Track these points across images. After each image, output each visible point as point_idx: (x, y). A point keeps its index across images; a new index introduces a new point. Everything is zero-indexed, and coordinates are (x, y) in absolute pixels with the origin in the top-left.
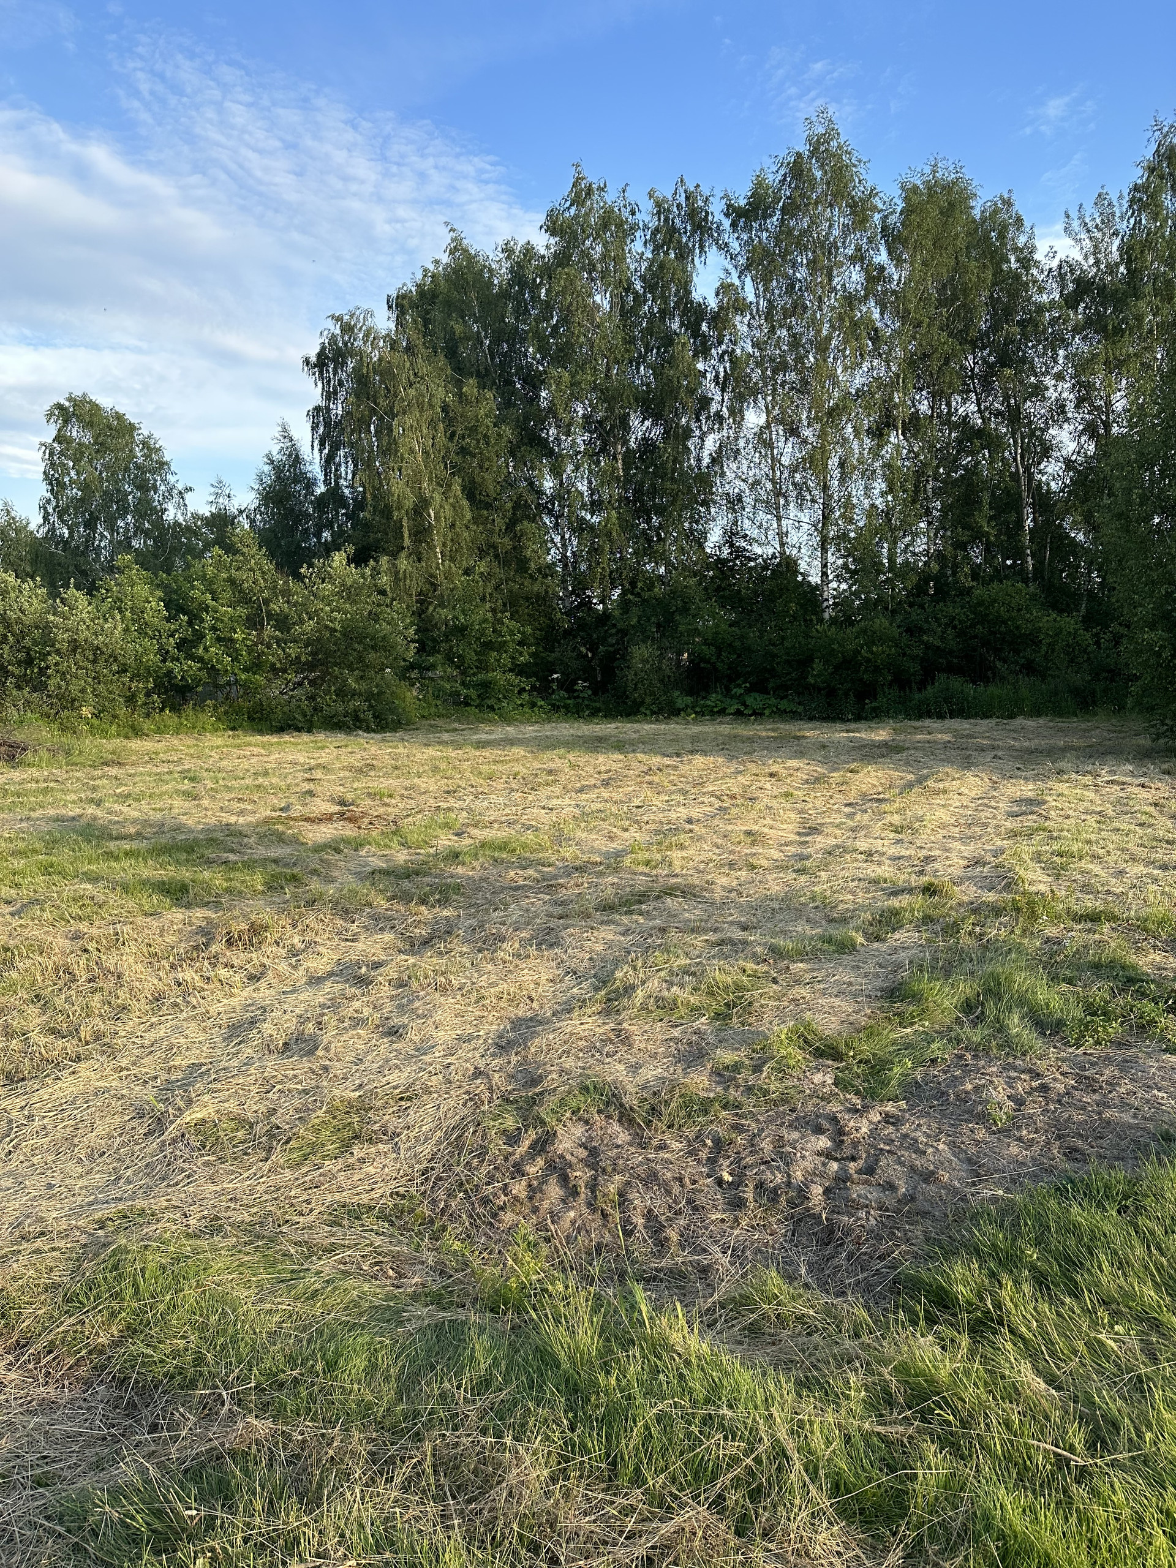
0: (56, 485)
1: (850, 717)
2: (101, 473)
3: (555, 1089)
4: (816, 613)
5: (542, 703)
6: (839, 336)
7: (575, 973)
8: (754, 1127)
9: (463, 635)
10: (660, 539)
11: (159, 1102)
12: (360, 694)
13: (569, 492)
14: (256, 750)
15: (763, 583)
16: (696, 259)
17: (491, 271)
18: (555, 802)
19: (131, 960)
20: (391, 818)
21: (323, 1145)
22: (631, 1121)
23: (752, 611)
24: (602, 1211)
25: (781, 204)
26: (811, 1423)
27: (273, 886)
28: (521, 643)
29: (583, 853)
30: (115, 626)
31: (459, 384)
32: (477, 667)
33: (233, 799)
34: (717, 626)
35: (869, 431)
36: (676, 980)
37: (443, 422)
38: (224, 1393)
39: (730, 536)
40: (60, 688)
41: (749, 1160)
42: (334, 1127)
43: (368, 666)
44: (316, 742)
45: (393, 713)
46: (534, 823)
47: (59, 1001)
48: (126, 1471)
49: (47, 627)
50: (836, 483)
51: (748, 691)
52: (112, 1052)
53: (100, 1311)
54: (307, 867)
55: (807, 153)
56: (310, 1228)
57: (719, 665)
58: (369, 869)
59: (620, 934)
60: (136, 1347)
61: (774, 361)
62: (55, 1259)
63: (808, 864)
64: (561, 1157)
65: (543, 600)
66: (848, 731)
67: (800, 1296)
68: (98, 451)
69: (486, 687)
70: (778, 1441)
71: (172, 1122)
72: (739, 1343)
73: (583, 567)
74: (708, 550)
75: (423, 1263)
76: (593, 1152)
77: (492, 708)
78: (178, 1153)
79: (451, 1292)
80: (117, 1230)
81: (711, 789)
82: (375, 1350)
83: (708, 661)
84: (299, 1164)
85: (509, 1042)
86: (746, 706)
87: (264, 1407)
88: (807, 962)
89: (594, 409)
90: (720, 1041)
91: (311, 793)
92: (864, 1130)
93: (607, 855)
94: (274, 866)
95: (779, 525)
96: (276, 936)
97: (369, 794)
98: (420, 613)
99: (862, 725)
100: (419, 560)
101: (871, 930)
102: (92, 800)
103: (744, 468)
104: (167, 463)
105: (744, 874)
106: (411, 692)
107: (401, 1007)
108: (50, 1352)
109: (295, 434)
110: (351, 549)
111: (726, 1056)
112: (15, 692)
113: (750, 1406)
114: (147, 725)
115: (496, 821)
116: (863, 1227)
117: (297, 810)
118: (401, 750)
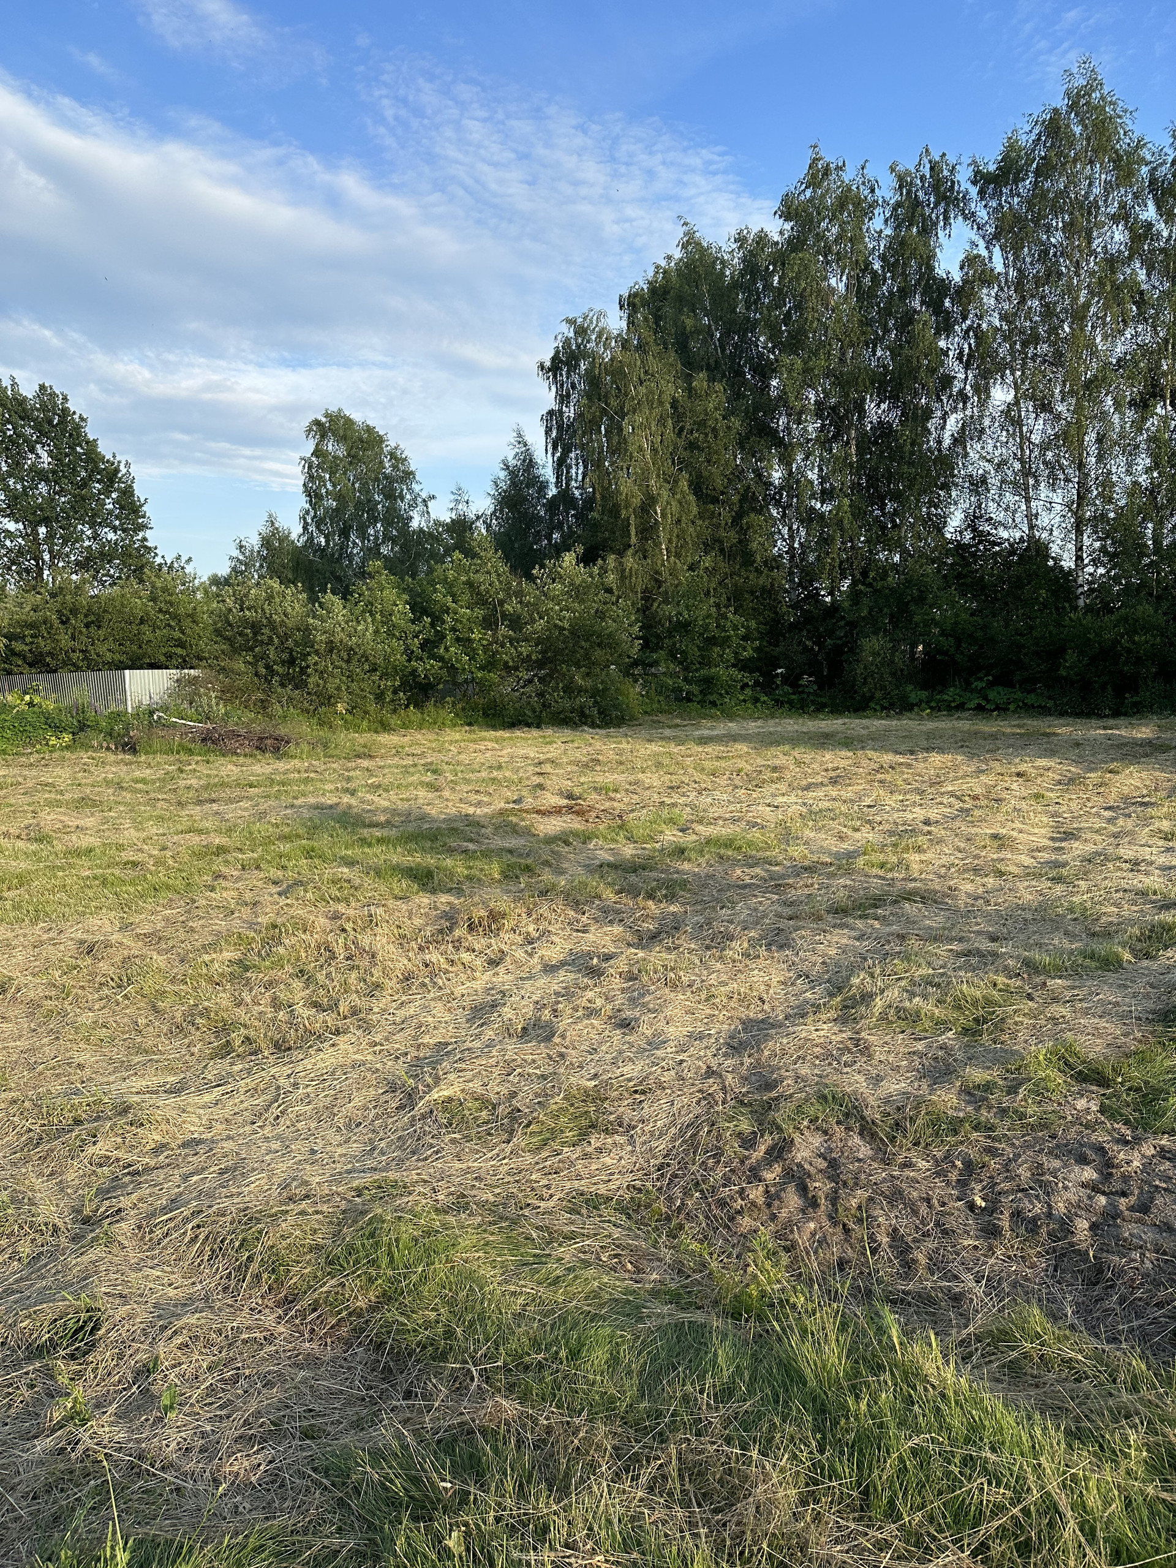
0: (313, 495)
1: (1107, 712)
2: (353, 484)
3: (791, 1096)
4: (1069, 600)
5: (766, 698)
6: (1098, 302)
7: (808, 977)
8: (1009, 1152)
9: (686, 631)
10: (895, 526)
11: (409, 1077)
12: (586, 691)
13: (798, 482)
14: (490, 745)
15: (1009, 569)
16: (941, 233)
17: (723, 262)
18: (781, 799)
19: (384, 940)
20: (617, 812)
21: (562, 1132)
22: (873, 1136)
23: (996, 599)
24: (844, 1225)
25: (1034, 166)
26: (1086, 1479)
27: (509, 875)
28: (745, 638)
29: (812, 853)
30: (366, 628)
31: (689, 378)
32: (700, 663)
33: (471, 791)
34: (957, 615)
35: (1132, 403)
36: (917, 990)
37: (672, 418)
38: (473, 1369)
39: (973, 521)
40: (318, 686)
41: (1005, 1186)
42: (571, 1114)
43: (593, 663)
44: (544, 737)
45: (616, 709)
46: (759, 821)
47: (321, 977)
48: (385, 1434)
49: (307, 630)
50: (1094, 460)
51: (991, 685)
52: (367, 1027)
53: (359, 1276)
54: (540, 857)
55: (1064, 108)
56: (550, 1213)
57: (958, 658)
58: (597, 862)
59: (855, 938)
60: (392, 1314)
61: (1024, 333)
62: (318, 1222)
63: (1064, 872)
64: (799, 1165)
65: (769, 593)
66: (1105, 728)
67: (1067, 1338)
68: (351, 463)
69: (708, 682)
70: (1048, 1494)
71: (421, 1098)
72: (998, 1380)
73: (811, 558)
74: (948, 536)
75: (660, 1260)
76: (833, 1164)
77: (714, 704)
78: (427, 1128)
79: (689, 1292)
80: (373, 1199)
81: (950, 789)
82: (617, 1343)
83: (945, 653)
84: (539, 1149)
85: (741, 1043)
86: (988, 701)
87: (511, 1387)
88: (1066, 978)
89: (827, 396)
90: (970, 1059)
91: (541, 787)
92: (1136, 1164)
93: (837, 856)
94: (509, 856)
95: (1028, 507)
96: (513, 923)
97: (595, 789)
98: (644, 610)
99: (1120, 721)
100: (645, 558)
101: (1139, 946)
102: (347, 790)
103: (990, 448)
104: (412, 473)
105: (991, 880)
106: (634, 687)
107: (632, 1000)
108: (315, 1310)
109: (529, 439)
110: (580, 549)
111: (978, 1075)
112: (279, 690)
113: (1016, 1450)
114: (394, 721)
115: (720, 817)
116: (1137, 1269)
117: (529, 802)
118: (624, 746)
